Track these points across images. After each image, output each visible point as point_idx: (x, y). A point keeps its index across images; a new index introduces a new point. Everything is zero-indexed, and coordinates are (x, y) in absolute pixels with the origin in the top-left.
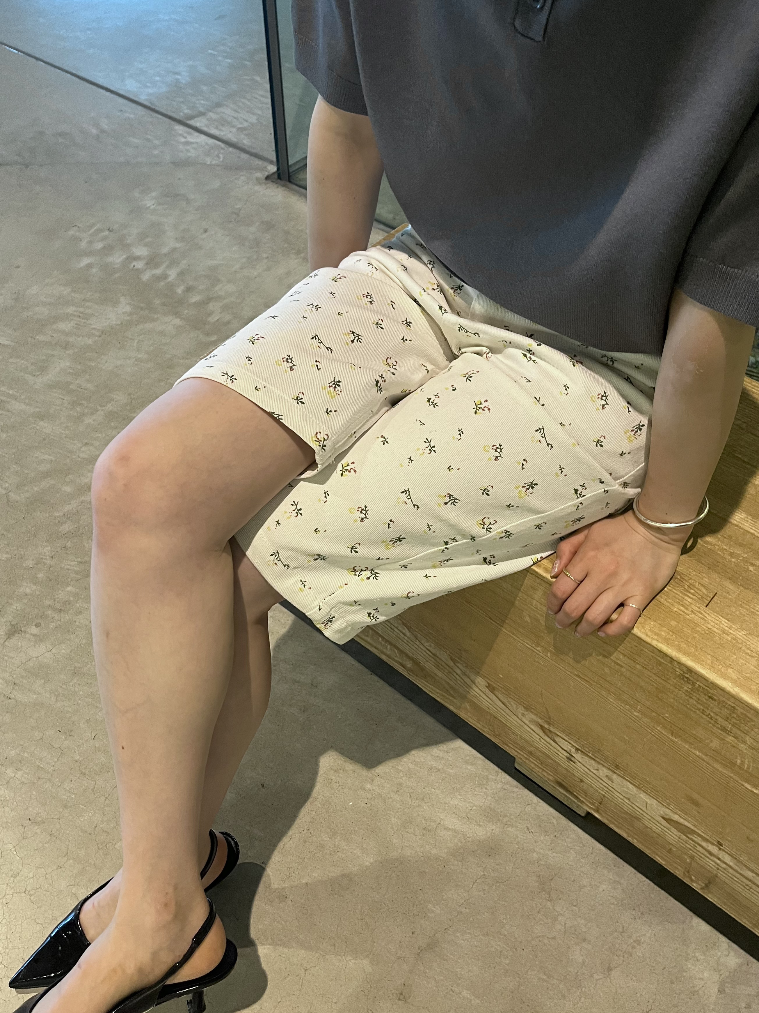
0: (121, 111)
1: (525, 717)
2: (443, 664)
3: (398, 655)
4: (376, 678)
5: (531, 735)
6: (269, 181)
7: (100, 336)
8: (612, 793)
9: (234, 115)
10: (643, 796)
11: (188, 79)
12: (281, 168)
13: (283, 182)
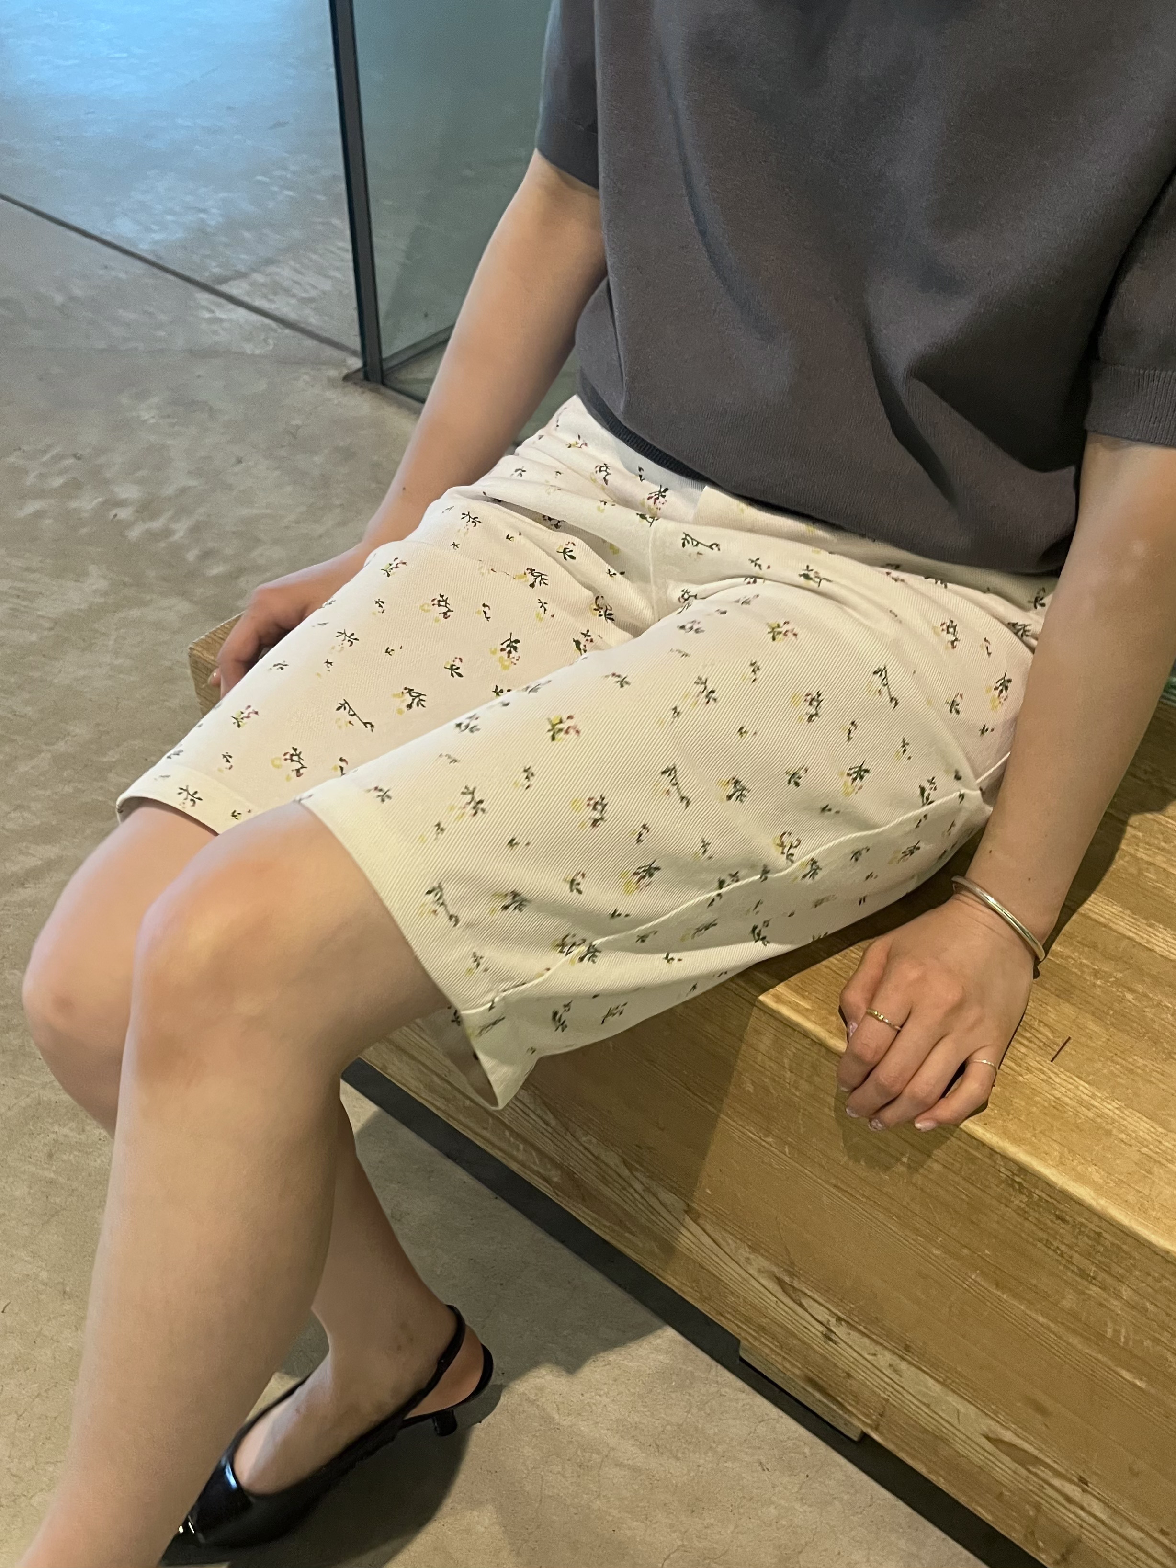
0: (106, 267)
1: (751, 1264)
2: (610, 1172)
3: (538, 1163)
4: (502, 1204)
5: (761, 1295)
6: (349, 383)
7: (51, 629)
8: (900, 1396)
9: (295, 278)
10: (953, 1400)
11: (220, 219)
12: (369, 360)
13: (372, 385)
